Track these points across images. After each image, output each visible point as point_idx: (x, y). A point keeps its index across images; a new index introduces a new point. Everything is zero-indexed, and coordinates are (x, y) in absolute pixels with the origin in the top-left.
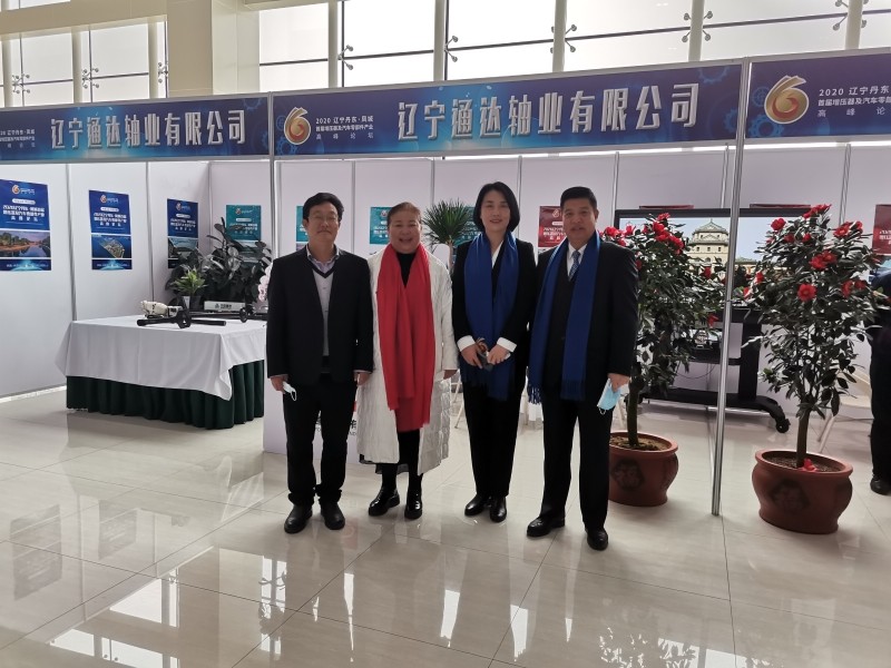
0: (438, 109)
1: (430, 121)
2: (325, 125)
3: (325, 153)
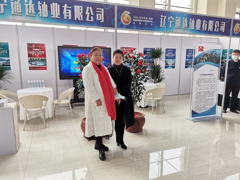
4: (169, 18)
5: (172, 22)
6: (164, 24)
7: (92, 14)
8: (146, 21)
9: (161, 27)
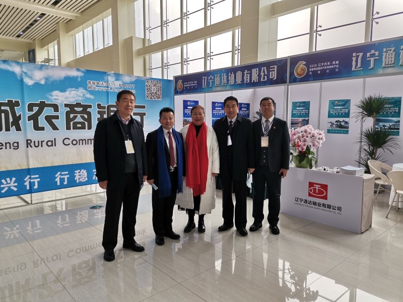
0: (375, 54)
1: (370, 61)
2: (314, 68)
3: (313, 80)
4: (368, 55)
5: (375, 60)
6: (359, 65)
7: (266, 73)
8: (328, 67)
9: (354, 71)
